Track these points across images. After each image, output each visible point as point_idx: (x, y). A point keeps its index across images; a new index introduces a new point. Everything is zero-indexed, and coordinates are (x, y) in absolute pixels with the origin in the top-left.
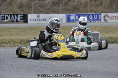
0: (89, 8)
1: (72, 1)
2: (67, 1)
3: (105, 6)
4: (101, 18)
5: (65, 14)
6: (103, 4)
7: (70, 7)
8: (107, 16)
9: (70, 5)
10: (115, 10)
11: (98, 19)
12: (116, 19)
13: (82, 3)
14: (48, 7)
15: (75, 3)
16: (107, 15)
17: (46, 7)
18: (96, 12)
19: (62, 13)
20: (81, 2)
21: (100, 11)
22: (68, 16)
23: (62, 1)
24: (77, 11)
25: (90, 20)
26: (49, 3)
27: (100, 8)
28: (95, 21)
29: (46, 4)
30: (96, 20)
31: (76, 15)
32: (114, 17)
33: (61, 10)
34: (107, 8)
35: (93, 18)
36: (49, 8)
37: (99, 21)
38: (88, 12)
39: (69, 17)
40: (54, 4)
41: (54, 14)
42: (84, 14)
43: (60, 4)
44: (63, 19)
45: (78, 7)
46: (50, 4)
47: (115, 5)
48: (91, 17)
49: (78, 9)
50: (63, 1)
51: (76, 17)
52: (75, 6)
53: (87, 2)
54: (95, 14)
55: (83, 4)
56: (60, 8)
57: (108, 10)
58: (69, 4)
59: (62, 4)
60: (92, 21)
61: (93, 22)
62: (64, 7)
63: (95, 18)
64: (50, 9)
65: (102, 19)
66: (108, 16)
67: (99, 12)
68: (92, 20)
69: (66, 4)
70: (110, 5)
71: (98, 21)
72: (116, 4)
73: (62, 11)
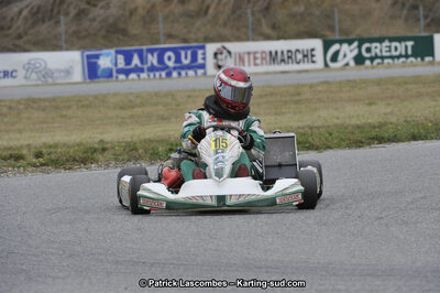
0: (161, 27)
1: (101, 4)
2: (83, 6)
3: (215, 17)
4: (204, 59)
5: (78, 49)
6: (211, 11)
7: (96, 25)
8: (225, 51)
9: (94, 20)
10: (253, 29)
11: (195, 65)
12: (258, 61)
13: (136, 9)
14: (18, 28)
15: (114, 11)
16: (224, 48)
17: (9, 28)
18: (185, 41)
19: (70, 47)
20: (132, 6)
21: (201, 35)
22: (89, 57)
23: (65, 6)
24: (121, 37)
25: (168, 67)
26: (20, 12)
27: (198, 23)
28: (183, 73)
29: (12, 19)
30: (189, 67)
31: (118, 52)
32: (249, 53)
33: (63, 37)
34: (225, 24)
35: (178, 60)
36: (21, 30)
37: (200, 72)
38: (158, 42)
39: (94, 60)
40: (40, 15)
41: (39, 50)
42: (144, 48)
43: (62, 17)
44: (71, 67)
45: (121, 26)
46: (26, 19)
47: (253, 13)
48: (169, 58)
49: (124, 32)
50: (69, 6)
51: (119, 61)
52: (111, 20)
53: (153, 6)
54: (183, 48)
55: (141, 11)
56: (62, 28)
57: (227, 32)
58: (91, 16)
59: (67, 14)
60: (175, 74)
61: (179, 74)
62: (74, 28)
63: (186, 62)
64: (26, 33)
65: (210, 62)
66: (229, 52)
67: (196, 41)
68: (175, 68)
69: (81, 14)
70: (233, 12)
71: (196, 72)
72: (256, 9)
73: (66, 41)
